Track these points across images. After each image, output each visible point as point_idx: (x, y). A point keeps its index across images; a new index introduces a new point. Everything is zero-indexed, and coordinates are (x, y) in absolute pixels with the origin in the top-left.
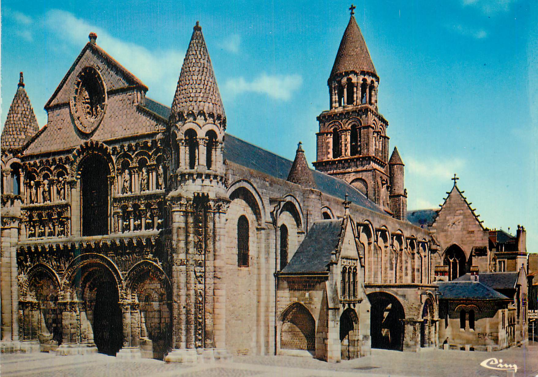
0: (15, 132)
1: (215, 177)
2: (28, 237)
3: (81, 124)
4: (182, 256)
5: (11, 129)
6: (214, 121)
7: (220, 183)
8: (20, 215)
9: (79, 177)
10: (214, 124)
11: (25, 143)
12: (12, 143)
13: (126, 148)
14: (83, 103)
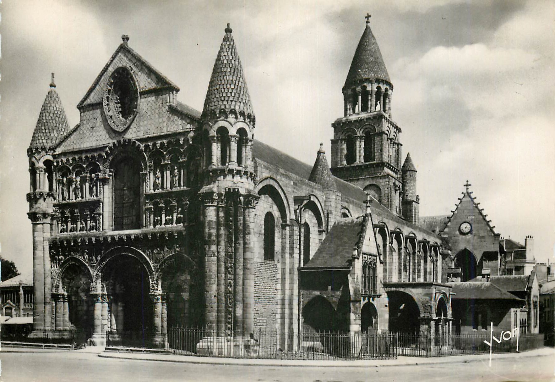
0: (47, 131)
1: (246, 173)
2: (59, 232)
3: (114, 122)
4: (214, 248)
5: (43, 128)
6: (245, 119)
7: (250, 178)
8: (52, 211)
9: (111, 174)
10: (244, 122)
11: (58, 141)
12: (44, 141)
13: (158, 146)
14: (116, 103)
